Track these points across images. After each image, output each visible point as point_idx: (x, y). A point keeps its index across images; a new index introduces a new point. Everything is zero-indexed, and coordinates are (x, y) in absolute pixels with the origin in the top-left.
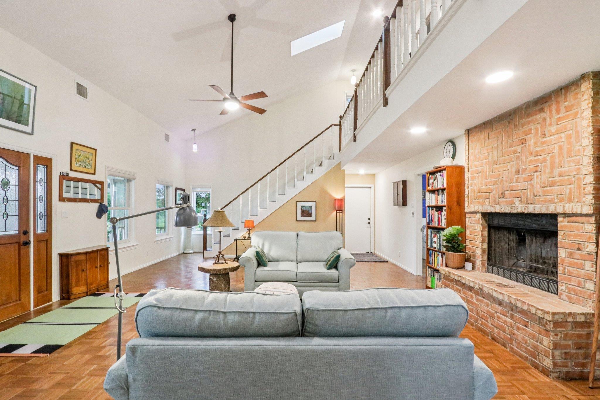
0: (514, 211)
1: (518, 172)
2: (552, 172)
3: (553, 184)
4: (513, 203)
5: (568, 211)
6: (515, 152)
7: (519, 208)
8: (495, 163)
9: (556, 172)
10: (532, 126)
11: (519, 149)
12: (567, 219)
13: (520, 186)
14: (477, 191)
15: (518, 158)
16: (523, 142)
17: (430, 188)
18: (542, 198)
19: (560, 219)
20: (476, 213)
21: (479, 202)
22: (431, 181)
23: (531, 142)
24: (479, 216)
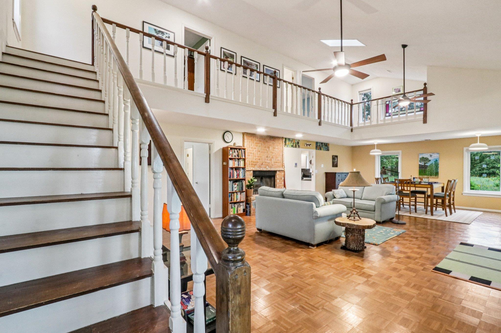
0: (267, 170)
1: (267, 157)
2: (276, 159)
3: (276, 162)
4: (266, 167)
5: (279, 170)
6: (266, 150)
7: (269, 169)
8: (259, 151)
9: (277, 159)
10: (271, 143)
11: (267, 149)
12: (279, 172)
13: (268, 162)
14: (250, 161)
15: (267, 152)
16: (269, 148)
17: (230, 157)
18: (274, 166)
19: (277, 172)
20: (250, 171)
21: (252, 167)
22: (231, 153)
23: (271, 148)
24: (252, 172)
